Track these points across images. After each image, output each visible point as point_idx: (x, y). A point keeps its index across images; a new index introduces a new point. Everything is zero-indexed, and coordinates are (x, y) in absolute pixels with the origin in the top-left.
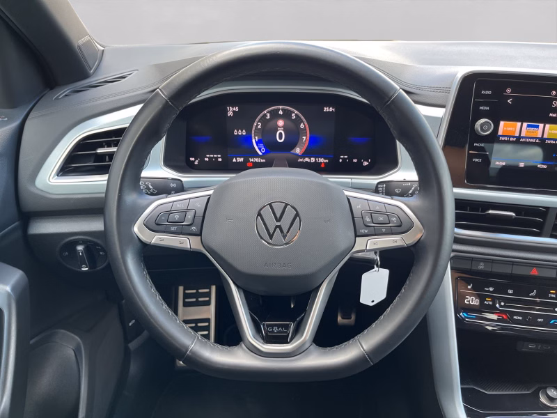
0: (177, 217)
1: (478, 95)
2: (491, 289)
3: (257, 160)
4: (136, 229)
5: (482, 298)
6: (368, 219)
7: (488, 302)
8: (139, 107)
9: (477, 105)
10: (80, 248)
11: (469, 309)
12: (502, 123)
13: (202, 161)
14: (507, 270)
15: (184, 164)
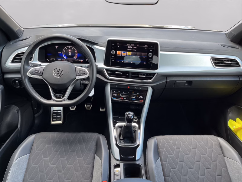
0: (37, 71)
1: (111, 45)
2: (119, 92)
3: (64, 60)
4: (27, 74)
5: (117, 94)
6: (79, 72)
7: (119, 95)
8: (28, 47)
9: (111, 47)
10: (17, 81)
11: (114, 97)
12: (117, 52)
13: (50, 60)
14: (123, 87)
15: (45, 61)
